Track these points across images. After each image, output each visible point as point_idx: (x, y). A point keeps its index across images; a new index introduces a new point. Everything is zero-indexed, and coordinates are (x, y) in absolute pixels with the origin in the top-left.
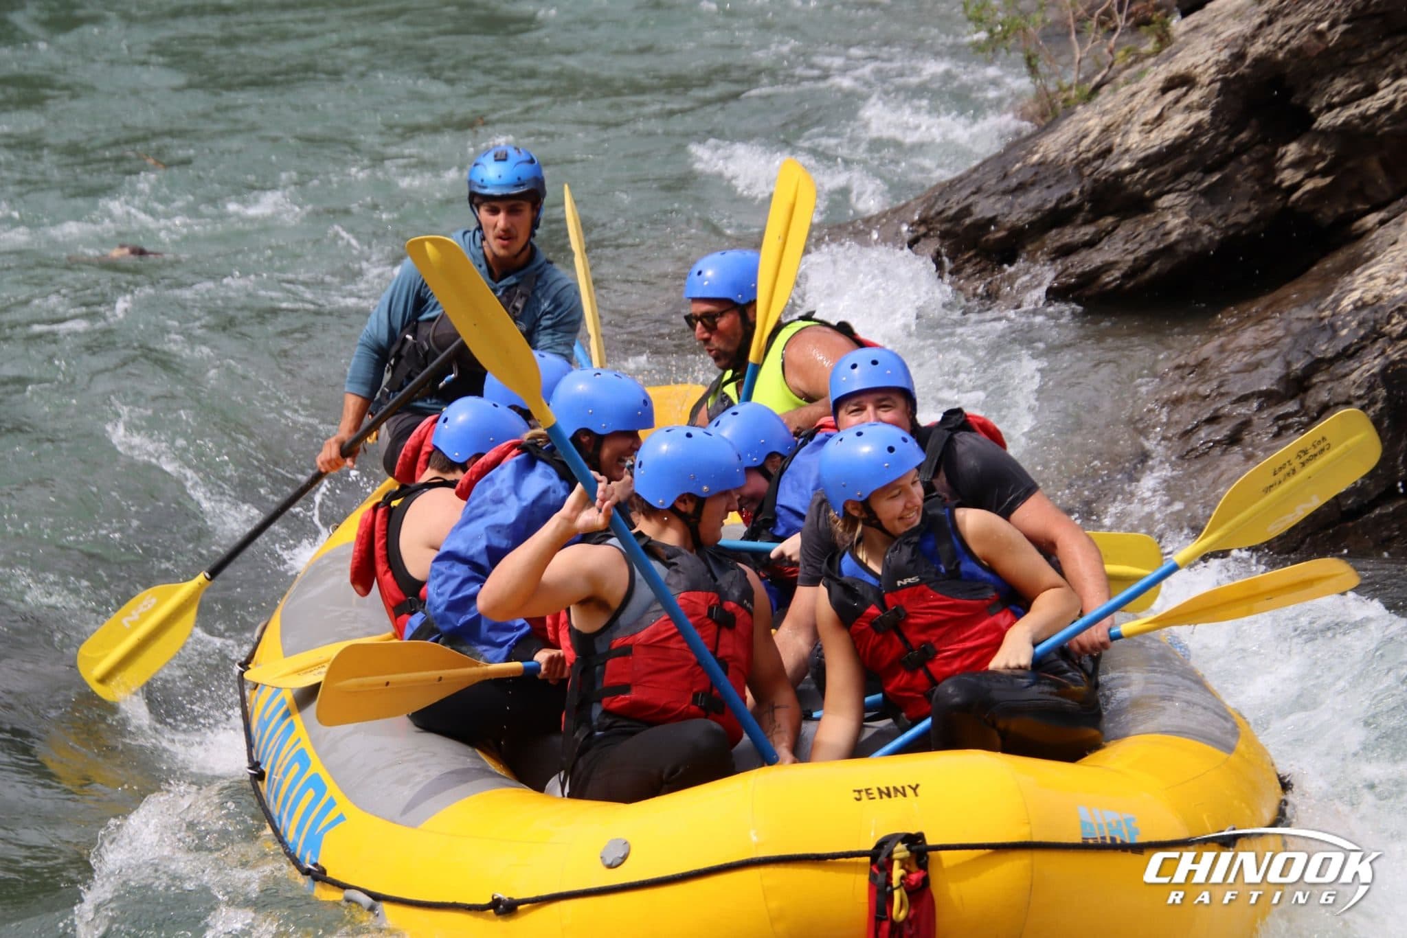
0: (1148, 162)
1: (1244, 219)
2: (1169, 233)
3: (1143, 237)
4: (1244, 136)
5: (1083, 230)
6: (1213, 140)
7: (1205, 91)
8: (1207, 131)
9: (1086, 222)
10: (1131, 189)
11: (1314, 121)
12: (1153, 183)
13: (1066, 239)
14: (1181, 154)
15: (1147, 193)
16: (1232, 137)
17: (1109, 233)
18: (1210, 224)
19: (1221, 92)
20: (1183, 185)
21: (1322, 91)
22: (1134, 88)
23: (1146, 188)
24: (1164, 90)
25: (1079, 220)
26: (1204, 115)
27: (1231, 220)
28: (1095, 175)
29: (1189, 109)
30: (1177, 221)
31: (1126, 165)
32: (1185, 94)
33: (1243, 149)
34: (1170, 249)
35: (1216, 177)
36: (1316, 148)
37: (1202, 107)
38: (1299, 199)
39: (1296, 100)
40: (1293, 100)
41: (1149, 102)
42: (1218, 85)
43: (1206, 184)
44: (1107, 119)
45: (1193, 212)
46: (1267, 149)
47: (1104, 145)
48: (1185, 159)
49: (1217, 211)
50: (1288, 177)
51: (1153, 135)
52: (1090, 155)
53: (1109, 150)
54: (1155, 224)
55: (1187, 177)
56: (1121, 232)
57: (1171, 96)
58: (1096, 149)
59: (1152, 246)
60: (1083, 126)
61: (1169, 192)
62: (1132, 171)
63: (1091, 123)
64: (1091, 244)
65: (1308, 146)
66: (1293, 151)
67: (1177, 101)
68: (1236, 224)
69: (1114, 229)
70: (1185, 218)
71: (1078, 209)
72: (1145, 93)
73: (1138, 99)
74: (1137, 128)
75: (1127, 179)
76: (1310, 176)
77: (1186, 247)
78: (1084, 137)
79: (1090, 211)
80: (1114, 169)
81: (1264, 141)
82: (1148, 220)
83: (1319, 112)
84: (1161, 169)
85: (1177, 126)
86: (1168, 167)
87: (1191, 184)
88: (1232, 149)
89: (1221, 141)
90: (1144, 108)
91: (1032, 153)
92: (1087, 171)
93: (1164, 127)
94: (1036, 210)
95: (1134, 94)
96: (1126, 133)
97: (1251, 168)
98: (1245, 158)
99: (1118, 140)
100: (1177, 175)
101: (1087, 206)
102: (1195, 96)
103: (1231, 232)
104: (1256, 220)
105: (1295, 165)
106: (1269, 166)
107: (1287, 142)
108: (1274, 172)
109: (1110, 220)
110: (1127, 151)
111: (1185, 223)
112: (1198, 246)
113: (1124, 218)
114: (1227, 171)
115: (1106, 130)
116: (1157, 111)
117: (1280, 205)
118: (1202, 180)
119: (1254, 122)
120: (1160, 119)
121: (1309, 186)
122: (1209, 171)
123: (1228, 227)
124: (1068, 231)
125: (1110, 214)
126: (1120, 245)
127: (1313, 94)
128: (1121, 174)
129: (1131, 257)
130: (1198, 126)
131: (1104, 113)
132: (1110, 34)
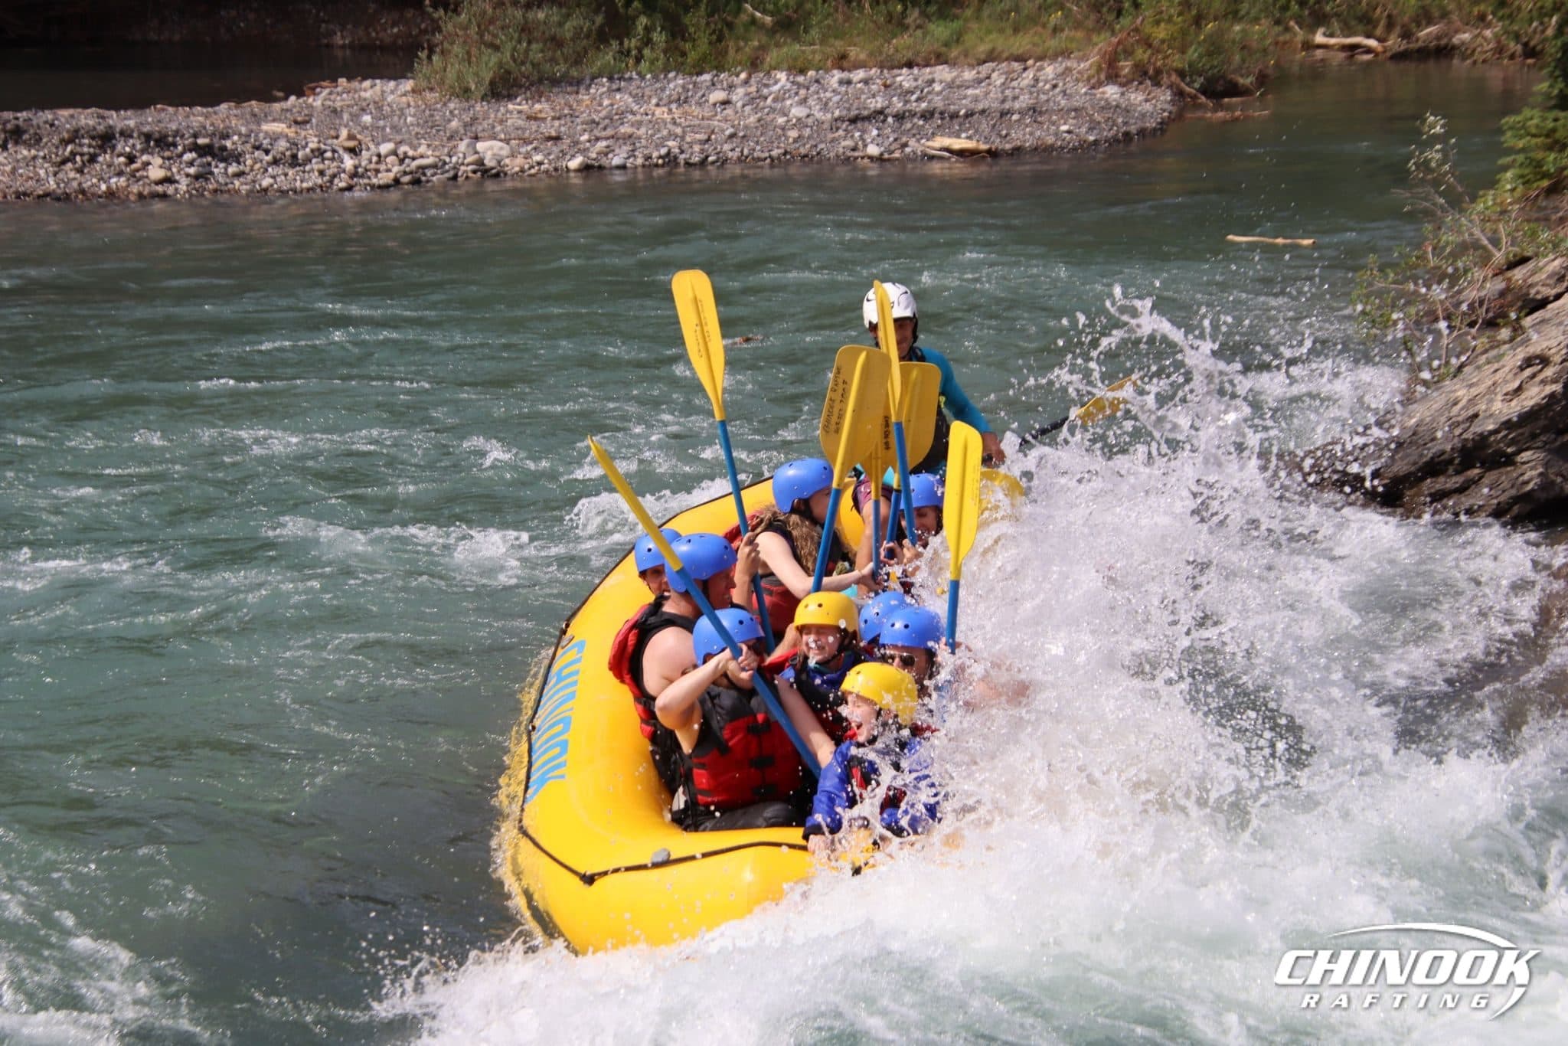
0: (1510, 424)
2: (1527, 483)
3: (1506, 485)
5: (1454, 479)
6: (1564, 408)
7: (1557, 369)
8: (1559, 401)
9: (1458, 473)
10: (1495, 446)
12: (1514, 442)
13: (1438, 487)
14: (1537, 419)
15: (1510, 450)
17: (1476, 481)
20: (1540, 444)
22: (1496, 366)
23: (1509, 446)
24: (1522, 368)
25: (1451, 471)
26: (1557, 388)
28: (1465, 436)
29: (1543, 382)
30: (1535, 473)
31: (1491, 427)
32: (1540, 371)
34: (1528, 495)
37: (1554, 381)
41: (1509, 376)
43: (1558, 444)
44: (1474, 391)
45: (1546, 465)
47: (1471, 412)
48: (1541, 423)
51: (1513, 403)
52: (1460, 419)
53: (1476, 416)
54: (1515, 475)
55: (1543, 438)
56: (1487, 480)
57: (1528, 372)
58: (1465, 415)
59: (1512, 493)
60: (1453, 396)
61: (1527, 450)
62: (1496, 431)
63: (1460, 393)
64: (1462, 490)
67: (1533, 376)
69: (1481, 478)
70: (1541, 470)
71: (1450, 461)
72: (1506, 369)
73: (1500, 374)
74: (1499, 397)
75: (1492, 438)
77: (1542, 495)
78: (1455, 404)
79: (1459, 464)
80: (1479, 430)
82: (1508, 473)
84: (1521, 431)
85: (1534, 396)
86: (1526, 431)
87: (1546, 443)
90: (1505, 381)
91: (1410, 417)
92: (1457, 432)
93: (1523, 397)
94: (1415, 463)
95: (1495, 371)
96: (1490, 401)
99: (1483, 407)
100: (1536, 436)
101: (1458, 460)
102: (1549, 372)
109: (1477, 471)
110: (1491, 415)
111: (1542, 474)
112: (1552, 494)
113: (1489, 470)
115: (1472, 401)
116: (1516, 385)
118: (1555, 440)
120: (1519, 390)
122: (1561, 433)
124: (1442, 479)
125: (1477, 466)
126: (1486, 491)
128: (1484, 436)
129: (1496, 501)
130: (1552, 396)
131: (1471, 386)
132: (1472, 325)
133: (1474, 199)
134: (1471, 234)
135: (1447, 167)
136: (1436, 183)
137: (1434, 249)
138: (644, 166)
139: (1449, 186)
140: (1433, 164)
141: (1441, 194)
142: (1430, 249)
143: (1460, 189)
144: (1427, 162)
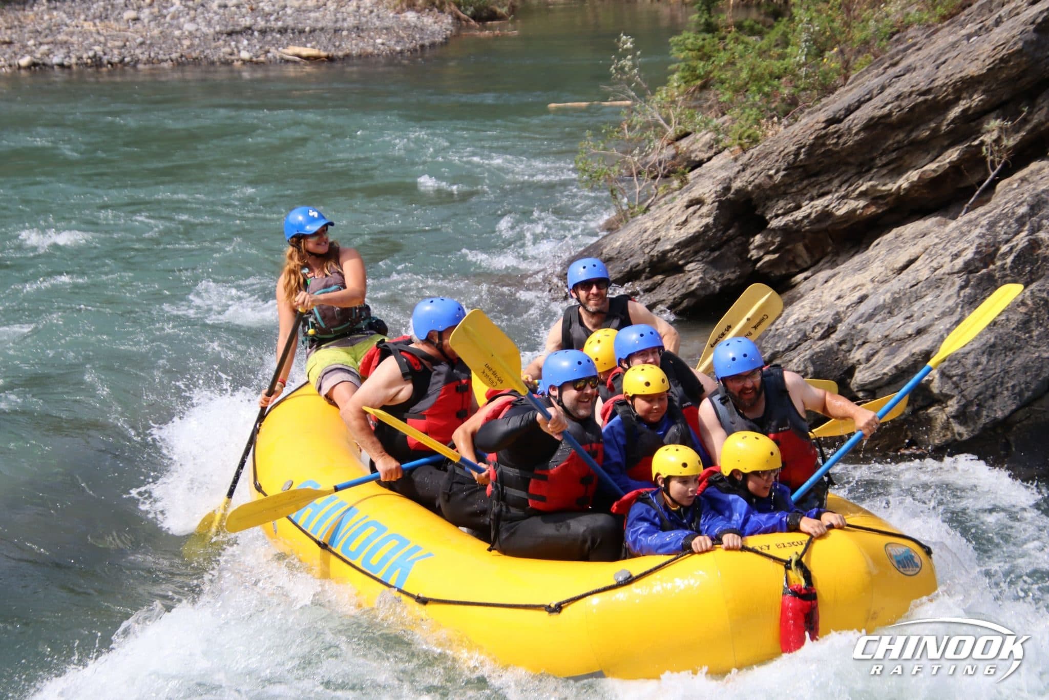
0: (681, 245)
1: (732, 276)
2: (692, 284)
3: (679, 286)
4: (731, 231)
5: (646, 283)
6: (715, 234)
7: (710, 207)
8: (711, 229)
9: (647, 278)
10: (671, 260)
11: (768, 223)
12: (683, 257)
14: (698, 241)
15: (681, 263)
16: (724, 233)
17: (660, 284)
18: (714, 279)
19: (718, 208)
20: (700, 258)
21: (773, 207)
22: (671, 206)
23: (680, 260)
24: (688, 207)
25: (643, 277)
26: (710, 220)
27: (725, 277)
28: (652, 253)
29: (701, 216)
30: (697, 278)
31: (668, 247)
32: (699, 209)
33: (731, 238)
34: (693, 292)
35: (717, 253)
36: (770, 238)
37: (708, 216)
38: (761, 266)
39: (758, 212)
40: (757, 213)
41: (679, 213)
42: (716, 204)
43: (711, 258)
44: (657, 223)
45: (704, 272)
46: (744, 239)
47: (655, 237)
48: (700, 244)
49: (718, 273)
50: (754, 254)
51: (682, 231)
52: (648, 242)
53: (659, 240)
54: (684, 279)
55: (701, 254)
56: (666, 283)
57: (691, 209)
58: (651, 239)
59: (683, 291)
60: (644, 226)
61: (691, 262)
62: (672, 250)
63: (648, 225)
65: (766, 237)
66: (758, 239)
67: (695, 212)
68: (729, 279)
69: (662, 282)
70: (701, 276)
71: (643, 271)
72: (677, 208)
73: (673, 211)
74: (674, 227)
75: (669, 255)
76: (767, 253)
77: (702, 293)
78: (645, 232)
79: (649, 272)
80: (661, 249)
81: (741, 235)
82: (680, 278)
83: (771, 218)
84: (687, 249)
85: (695, 226)
86: (691, 249)
87: (704, 257)
88: (725, 238)
89: (719, 234)
90: (677, 216)
91: (616, 241)
92: (647, 250)
93: (688, 226)
95: (671, 209)
96: (668, 230)
97: (734, 250)
98: (732, 244)
99: (663, 233)
100: (696, 253)
101: (648, 270)
102: (704, 210)
103: (725, 284)
104: (739, 277)
105: (759, 247)
106: (744, 248)
107: (754, 235)
108: (748, 251)
109: (660, 277)
110: (668, 239)
111: (701, 278)
112: (708, 292)
113: (668, 276)
114: (723, 250)
115: (656, 230)
116: (684, 218)
117: (751, 269)
118: (709, 255)
119: (736, 224)
120: (686, 222)
121: (767, 258)
122: (713, 250)
123: (724, 281)
125: (660, 274)
126: (666, 291)
127: (767, 209)
128: (665, 253)
129: (672, 298)
130: (707, 226)
131: (655, 219)
132: (655, 178)
133: (653, 94)
134: (653, 117)
135: (635, 71)
136: (629, 82)
137: (629, 126)
138: (77, 64)
139: (638, 84)
140: (627, 69)
141: (633, 90)
142: (626, 127)
143: (644, 86)
144: (622, 68)
